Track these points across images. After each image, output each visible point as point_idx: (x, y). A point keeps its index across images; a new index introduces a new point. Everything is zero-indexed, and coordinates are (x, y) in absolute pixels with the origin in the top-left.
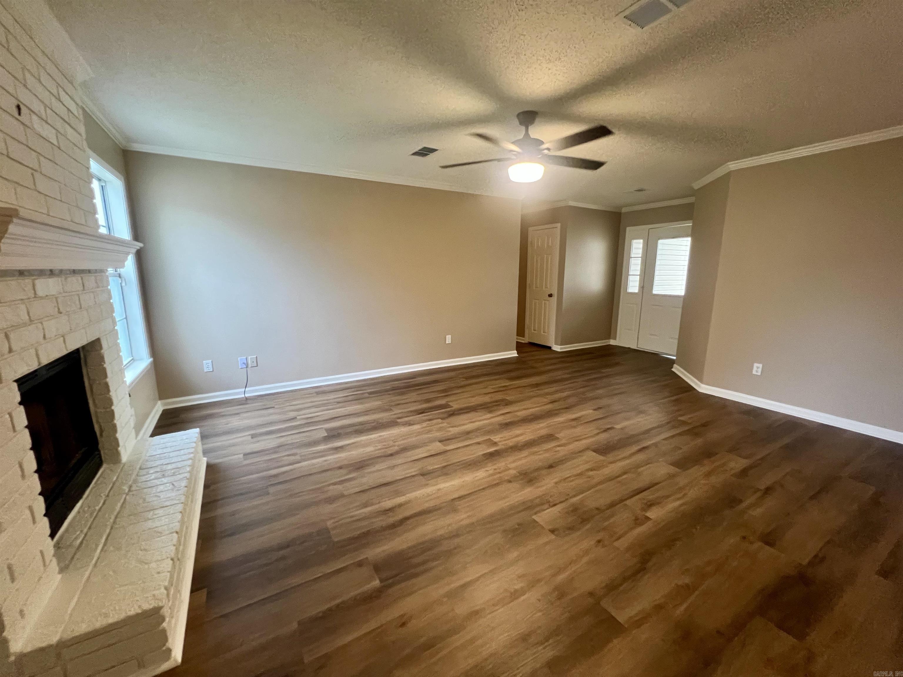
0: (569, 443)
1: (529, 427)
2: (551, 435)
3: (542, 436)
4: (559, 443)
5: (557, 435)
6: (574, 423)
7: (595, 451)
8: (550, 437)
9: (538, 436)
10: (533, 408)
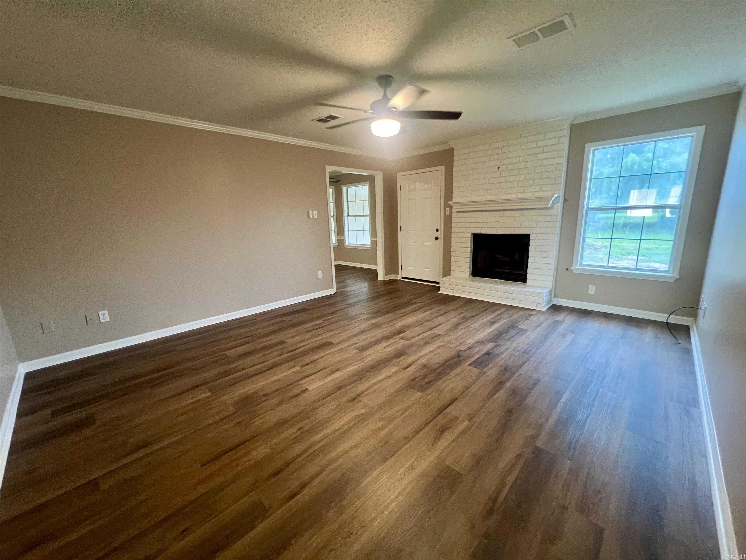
0: (348, 346)
1: (380, 355)
2: (361, 351)
3: (368, 349)
4: (356, 345)
5: (357, 351)
6: (339, 365)
7: (332, 343)
8: (362, 349)
9: (371, 349)
10: (381, 381)
